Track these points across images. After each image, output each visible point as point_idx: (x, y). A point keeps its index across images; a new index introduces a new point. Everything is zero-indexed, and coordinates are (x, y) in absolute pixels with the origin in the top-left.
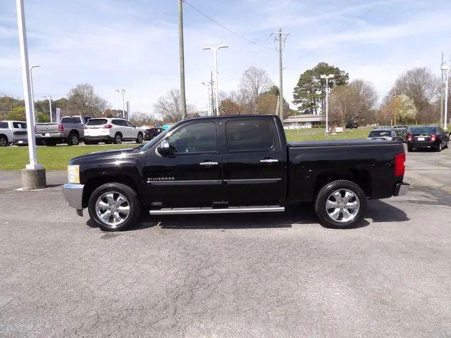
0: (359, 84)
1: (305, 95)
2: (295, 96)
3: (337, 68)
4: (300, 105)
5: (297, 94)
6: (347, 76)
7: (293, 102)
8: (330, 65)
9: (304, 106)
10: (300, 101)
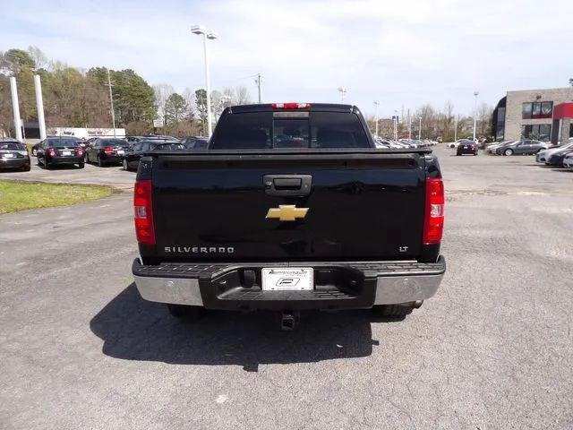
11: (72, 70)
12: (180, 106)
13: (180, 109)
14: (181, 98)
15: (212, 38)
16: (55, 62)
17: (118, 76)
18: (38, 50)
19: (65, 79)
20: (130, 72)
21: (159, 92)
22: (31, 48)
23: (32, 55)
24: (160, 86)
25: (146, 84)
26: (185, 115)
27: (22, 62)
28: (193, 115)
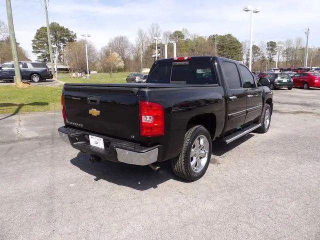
0: (83, 42)
1: (43, 47)
2: (34, 47)
3: (67, 29)
4: (40, 54)
5: (35, 45)
6: (75, 36)
7: (33, 52)
8: (61, 25)
9: (43, 55)
10: (39, 52)
11: (201, 38)
12: (256, 52)
13: (256, 54)
14: (258, 48)
15: (257, 12)
16: (193, 35)
17: (223, 39)
18: (186, 29)
19: (197, 43)
20: (229, 35)
21: (245, 45)
22: (183, 29)
23: (184, 33)
24: (246, 42)
25: (238, 42)
26: (259, 57)
27: (179, 37)
28: (264, 57)
